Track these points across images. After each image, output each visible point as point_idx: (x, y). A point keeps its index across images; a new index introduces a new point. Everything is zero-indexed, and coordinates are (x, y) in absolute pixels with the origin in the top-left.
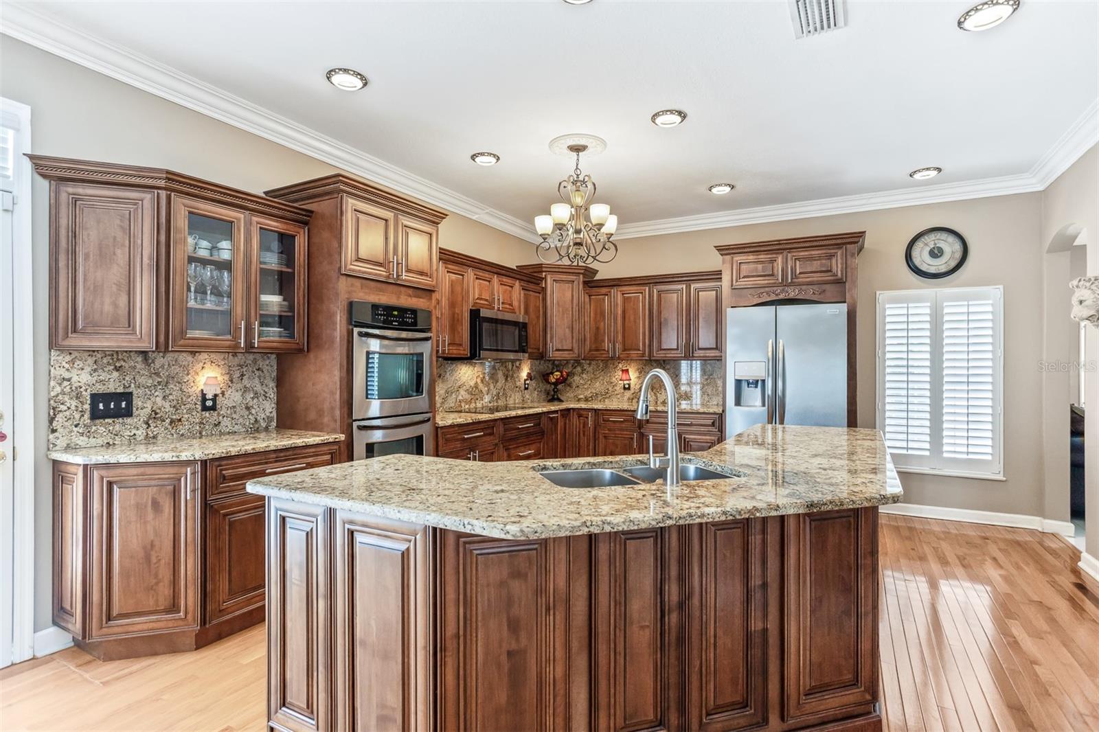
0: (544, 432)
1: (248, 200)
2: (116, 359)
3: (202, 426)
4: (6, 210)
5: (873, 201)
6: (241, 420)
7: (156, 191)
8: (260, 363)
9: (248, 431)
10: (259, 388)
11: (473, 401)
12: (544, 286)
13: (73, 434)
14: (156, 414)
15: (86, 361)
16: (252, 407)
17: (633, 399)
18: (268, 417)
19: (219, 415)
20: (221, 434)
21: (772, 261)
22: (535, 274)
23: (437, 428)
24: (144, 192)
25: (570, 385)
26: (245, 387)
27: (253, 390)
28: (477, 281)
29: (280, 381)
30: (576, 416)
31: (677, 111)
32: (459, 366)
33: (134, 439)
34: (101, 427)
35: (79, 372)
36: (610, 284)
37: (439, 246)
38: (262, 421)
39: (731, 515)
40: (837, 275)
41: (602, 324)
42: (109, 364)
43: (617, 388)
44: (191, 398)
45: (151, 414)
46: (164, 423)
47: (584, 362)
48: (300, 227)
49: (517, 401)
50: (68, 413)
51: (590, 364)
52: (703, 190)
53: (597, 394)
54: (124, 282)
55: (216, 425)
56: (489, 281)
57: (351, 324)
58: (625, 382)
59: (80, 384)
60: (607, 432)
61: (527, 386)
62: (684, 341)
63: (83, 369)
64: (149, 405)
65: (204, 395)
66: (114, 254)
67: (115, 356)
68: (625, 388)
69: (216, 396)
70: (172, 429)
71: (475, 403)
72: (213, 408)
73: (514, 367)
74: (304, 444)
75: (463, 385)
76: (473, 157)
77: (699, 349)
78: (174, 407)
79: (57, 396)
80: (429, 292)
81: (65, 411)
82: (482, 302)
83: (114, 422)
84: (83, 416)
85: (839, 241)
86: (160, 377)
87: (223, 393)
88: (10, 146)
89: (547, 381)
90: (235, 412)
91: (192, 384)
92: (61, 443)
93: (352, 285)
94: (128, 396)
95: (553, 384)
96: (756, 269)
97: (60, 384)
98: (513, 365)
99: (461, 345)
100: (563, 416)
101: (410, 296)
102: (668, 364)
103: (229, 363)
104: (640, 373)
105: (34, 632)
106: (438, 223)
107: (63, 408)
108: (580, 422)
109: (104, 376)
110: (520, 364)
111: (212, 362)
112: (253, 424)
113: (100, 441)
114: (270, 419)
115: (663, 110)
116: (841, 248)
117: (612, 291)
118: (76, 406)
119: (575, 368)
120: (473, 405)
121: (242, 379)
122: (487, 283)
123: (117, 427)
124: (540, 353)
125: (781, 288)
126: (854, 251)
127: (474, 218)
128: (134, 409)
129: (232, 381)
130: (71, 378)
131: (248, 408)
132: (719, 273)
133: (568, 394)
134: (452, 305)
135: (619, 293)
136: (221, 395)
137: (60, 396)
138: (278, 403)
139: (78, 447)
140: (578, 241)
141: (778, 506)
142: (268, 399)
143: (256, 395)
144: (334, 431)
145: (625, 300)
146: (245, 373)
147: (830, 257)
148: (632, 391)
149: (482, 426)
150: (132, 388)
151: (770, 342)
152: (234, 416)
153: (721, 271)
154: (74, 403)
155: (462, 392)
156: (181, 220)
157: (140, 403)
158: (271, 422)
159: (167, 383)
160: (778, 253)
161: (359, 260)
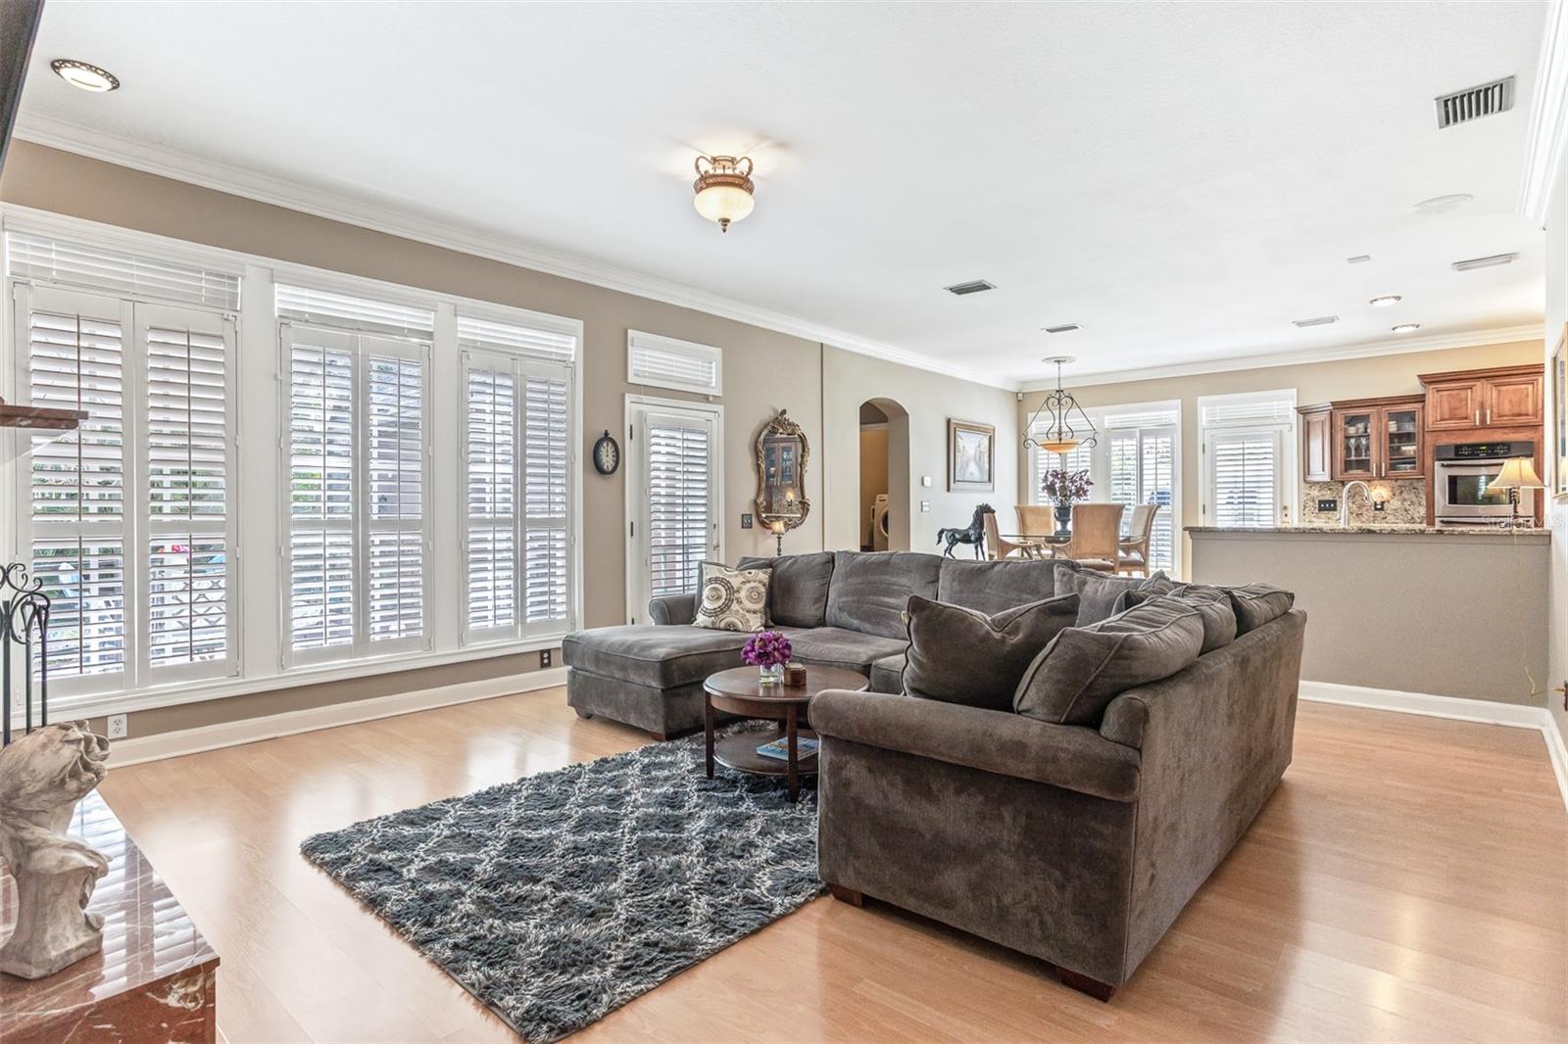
2: (1328, 485)
3: (1375, 516)
4: (1289, 431)
6: (1401, 515)
7: (1329, 411)
9: (1407, 520)
15: (1315, 487)
16: (1410, 511)
18: (1422, 516)
19: (1386, 512)
20: (1388, 520)
24: (1325, 413)
26: (1403, 498)
27: (1410, 500)
34: (1323, 514)
35: (1314, 491)
38: (1416, 518)
42: (1326, 487)
44: (1369, 503)
46: (1353, 515)
54: (1321, 454)
55: (1384, 518)
57: (1434, 460)
59: (1314, 496)
65: (1376, 502)
66: (1319, 441)
69: (1382, 503)
70: (1357, 518)
72: (1382, 509)
78: (1359, 507)
79: (1306, 501)
80: (1536, 427)
81: (1308, 507)
83: (1329, 511)
84: (1315, 509)
86: (1351, 493)
87: (1388, 502)
88: (1291, 406)
90: (1396, 512)
91: (1369, 496)
92: (1307, 520)
93: (1440, 436)
94: (1334, 502)
97: (1307, 495)
103: (1393, 485)
109: (1324, 492)
111: (1383, 485)
112: (1410, 517)
113: (1323, 519)
118: (1313, 505)
121: (1402, 494)
123: (1331, 514)
128: (1338, 507)
129: (1395, 495)
130: (1311, 494)
131: (1406, 510)
136: (1386, 502)
142: (1421, 505)
143: (1412, 503)
146: (1404, 490)
150: (1337, 498)
154: (1311, 504)
156: (1342, 421)
159: (1355, 495)
161: (1442, 420)
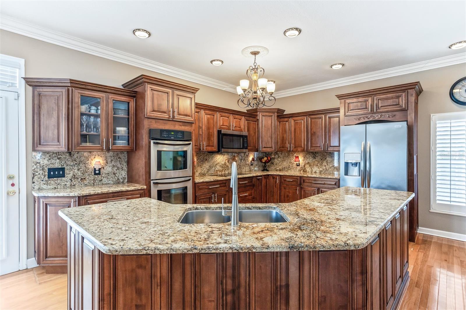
0: (254, 185)
1: (107, 89)
2: (57, 155)
3: (94, 181)
4: (15, 99)
5: (427, 65)
6: (111, 179)
7: (67, 88)
8: (120, 155)
9: (114, 183)
10: (119, 166)
11: (223, 171)
12: (258, 118)
13: (41, 184)
14: (75, 176)
15: (46, 156)
16: (116, 173)
17: (301, 170)
18: (123, 178)
19: (101, 176)
20: (103, 184)
21: (366, 101)
22: (253, 113)
23: (195, 183)
24: (62, 89)
25: (273, 163)
26: (113, 165)
27: (117, 166)
28: (221, 117)
29: (128, 163)
30: (272, 178)
31: (295, 28)
32: (216, 155)
33: (66, 186)
34: (52, 181)
35: (43, 160)
36: (289, 116)
37: (196, 102)
38: (121, 179)
39: (236, 250)
40: (402, 107)
41: (285, 135)
42: (55, 156)
43: (294, 165)
44: (90, 170)
45: (73, 176)
46: (78, 180)
47: (279, 153)
48: (131, 98)
49: (247, 171)
50: (39, 176)
51: (281, 154)
52: (328, 68)
53: (285, 168)
54: (56, 124)
55: (100, 181)
56: (228, 117)
57: (150, 139)
58: (297, 162)
59: (43, 165)
60: (285, 186)
61: (252, 164)
62: (323, 143)
63: (45, 159)
64: (72, 173)
65: (95, 169)
66: (53, 113)
67: (58, 153)
68: (297, 165)
69: (100, 169)
70: (82, 182)
71: (225, 171)
72: (99, 174)
73: (245, 155)
74: (126, 190)
75: (219, 163)
76: (211, 62)
77: (331, 147)
78: (82, 173)
79: (35, 169)
80: (190, 123)
81: (38, 175)
82: (224, 127)
83: (57, 179)
84: (45, 177)
85: (403, 88)
86: (76, 161)
87: (103, 168)
88: (17, 75)
89: (261, 161)
90: (109, 176)
91: (90, 164)
92: (36, 187)
93: (151, 122)
94: (63, 169)
95: (264, 163)
96: (357, 106)
97: (36, 165)
98: (244, 155)
99: (213, 146)
100: (265, 178)
101: (181, 125)
102: (317, 153)
103: (106, 155)
104: (304, 158)
105: (27, 259)
106: (195, 93)
107: (37, 174)
108: (273, 181)
109: (53, 161)
110: (248, 154)
111: (98, 155)
112: (117, 180)
113: (52, 187)
114: (124, 178)
115: (288, 29)
116: (405, 92)
117: (290, 119)
118: (42, 173)
119: (275, 156)
120: (223, 173)
121: (112, 162)
122: (227, 118)
123: (59, 181)
124: (256, 149)
125: (371, 115)
126: (413, 93)
127: (224, 90)
128: (66, 174)
129: (107, 163)
130: (40, 162)
131: (114, 174)
132: (339, 109)
133: (272, 168)
134: (208, 128)
135: (292, 120)
136: (102, 169)
137: (36, 169)
138: (128, 172)
139: (43, 189)
140: (255, 97)
141: (268, 246)
142: (123, 170)
143: (118, 168)
144: (143, 185)
145: (296, 124)
146: (113, 159)
147: (398, 97)
148: (301, 166)
149: (220, 182)
150: (65, 166)
151: (363, 143)
152: (108, 177)
153: (339, 108)
154: (41, 172)
155: (218, 167)
156: (77, 99)
157: (68, 172)
158: (125, 179)
159: (79, 164)
160: (369, 97)
161: (154, 111)
